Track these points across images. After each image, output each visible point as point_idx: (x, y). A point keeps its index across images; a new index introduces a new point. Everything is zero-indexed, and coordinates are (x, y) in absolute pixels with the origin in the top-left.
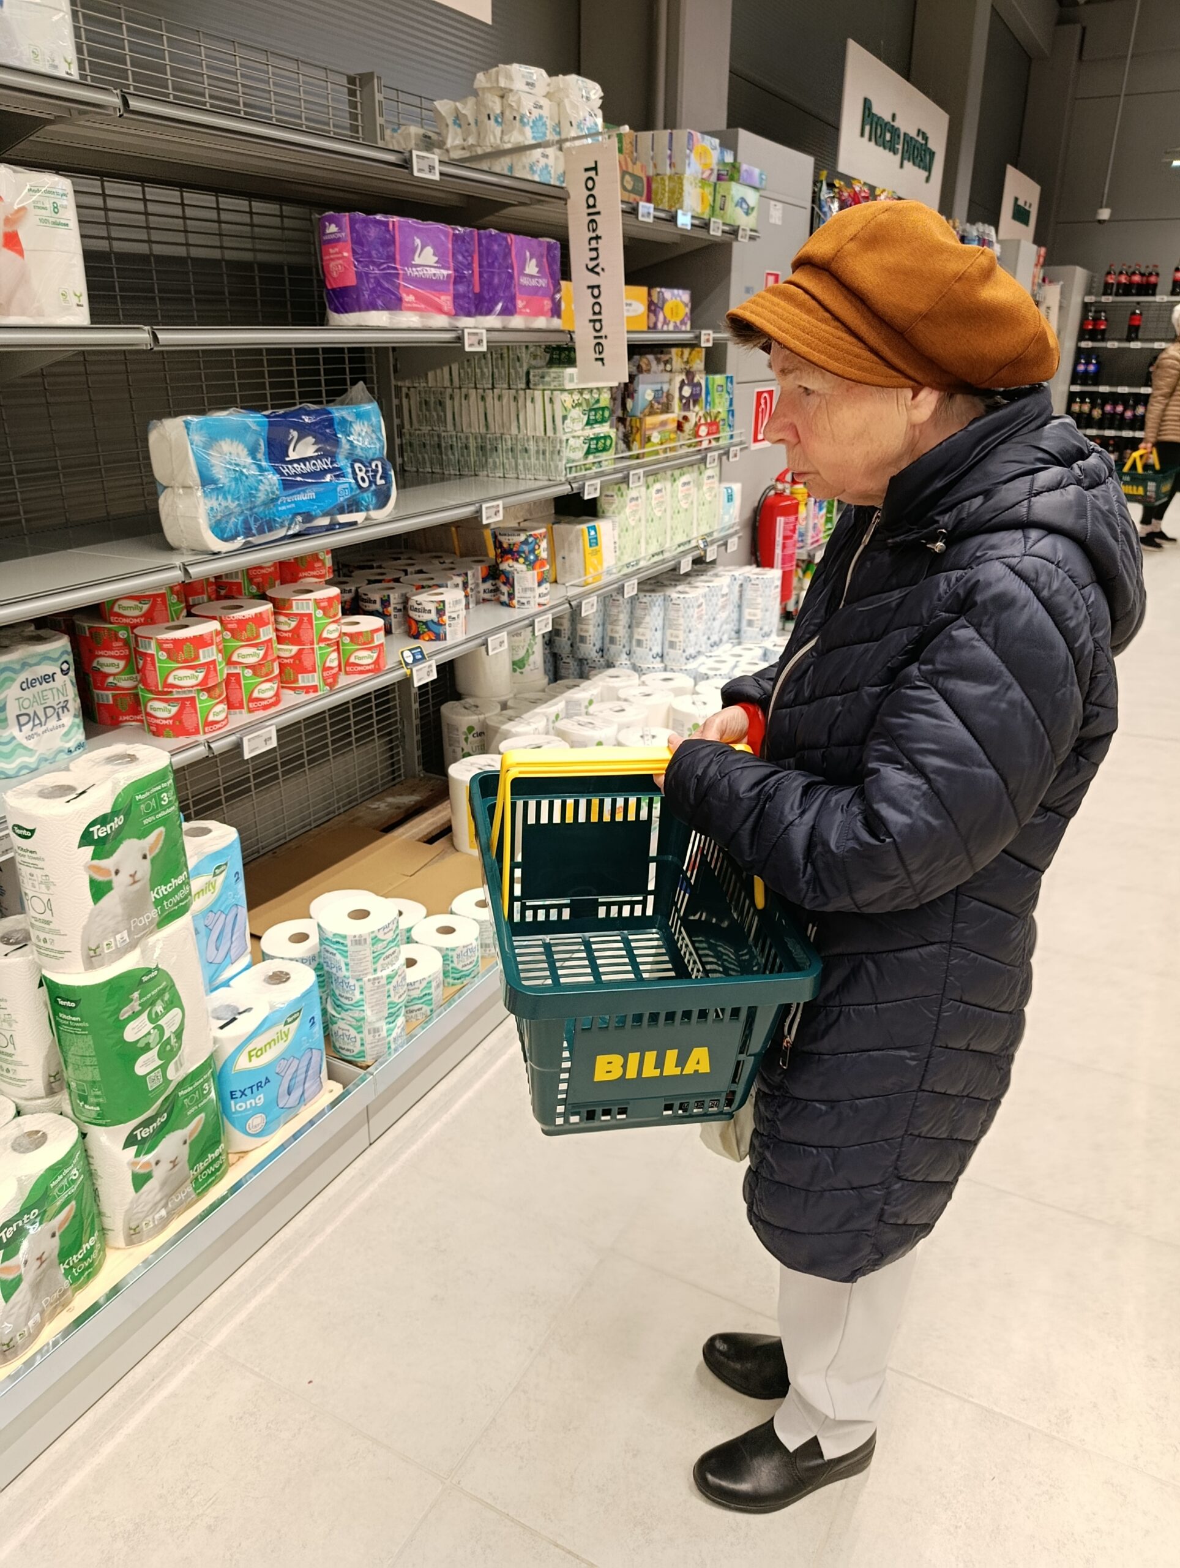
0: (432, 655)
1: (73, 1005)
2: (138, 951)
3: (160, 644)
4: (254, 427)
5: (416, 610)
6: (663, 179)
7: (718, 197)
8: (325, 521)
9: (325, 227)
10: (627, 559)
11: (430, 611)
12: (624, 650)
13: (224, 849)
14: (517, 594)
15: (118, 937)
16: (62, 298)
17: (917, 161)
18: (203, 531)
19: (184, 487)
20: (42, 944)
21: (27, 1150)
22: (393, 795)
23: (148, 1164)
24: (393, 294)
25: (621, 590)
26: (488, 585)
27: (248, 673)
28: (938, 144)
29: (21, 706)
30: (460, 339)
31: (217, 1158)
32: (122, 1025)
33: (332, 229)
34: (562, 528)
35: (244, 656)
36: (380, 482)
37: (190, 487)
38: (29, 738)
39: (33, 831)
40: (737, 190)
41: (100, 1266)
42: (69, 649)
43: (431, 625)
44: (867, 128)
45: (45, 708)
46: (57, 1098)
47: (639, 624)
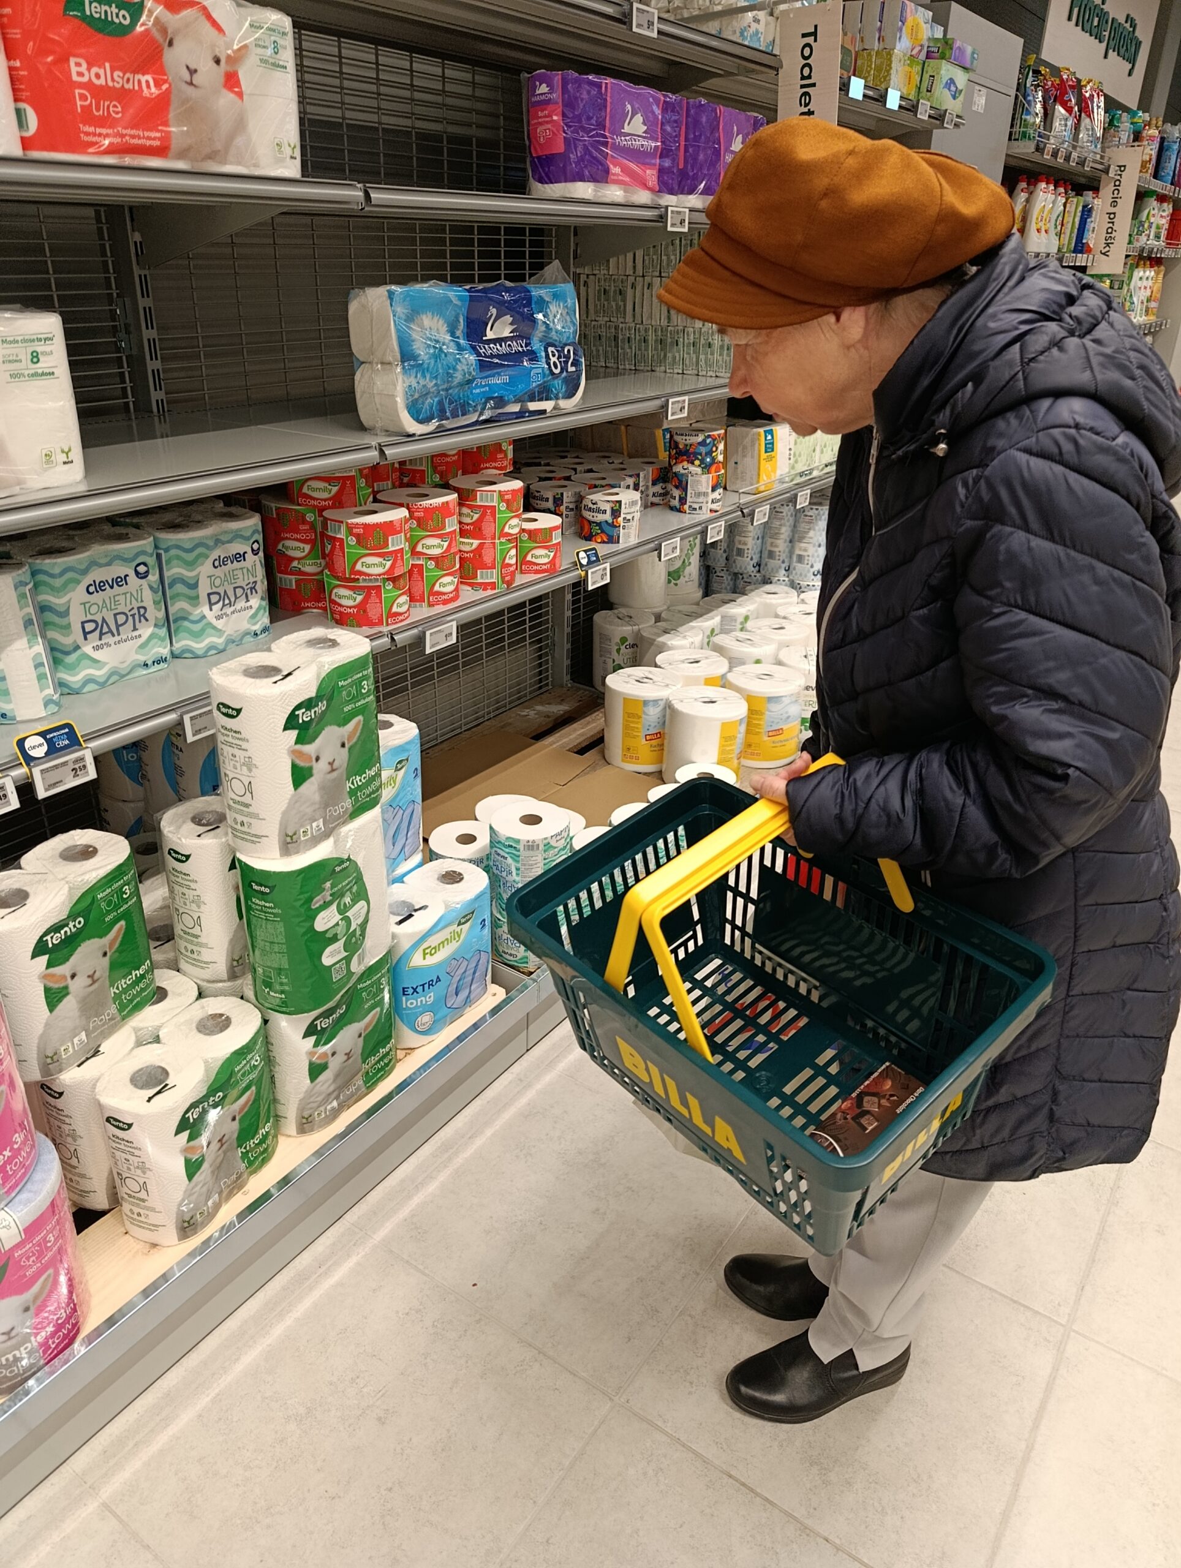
0: (607, 557)
1: (267, 890)
2: (331, 840)
3: (350, 529)
4: (456, 301)
5: (590, 510)
6: (869, 55)
7: (926, 77)
8: (516, 408)
9: (535, 88)
10: (800, 468)
11: (605, 512)
12: (783, 566)
13: (407, 743)
14: (689, 499)
15: (314, 825)
16: (277, 148)
17: (1122, 51)
18: (400, 411)
19: (382, 363)
20: (239, 827)
21: (211, 1033)
22: (542, 703)
23: (325, 1054)
24: (602, 164)
25: (793, 500)
26: (658, 488)
27: (431, 564)
28: (1145, 34)
29: (212, 584)
30: (662, 218)
31: (388, 1053)
32: (312, 916)
33: (544, 88)
34: (736, 431)
35: (429, 547)
36: (571, 369)
37: (389, 363)
38: (218, 618)
39: (239, 711)
40: (947, 70)
41: (273, 1152)
42: (260, 528)
43: (606, 528)
44: (1076, 10)
45: (235, 588)
46: (239, 982)
47: (801, 540)
